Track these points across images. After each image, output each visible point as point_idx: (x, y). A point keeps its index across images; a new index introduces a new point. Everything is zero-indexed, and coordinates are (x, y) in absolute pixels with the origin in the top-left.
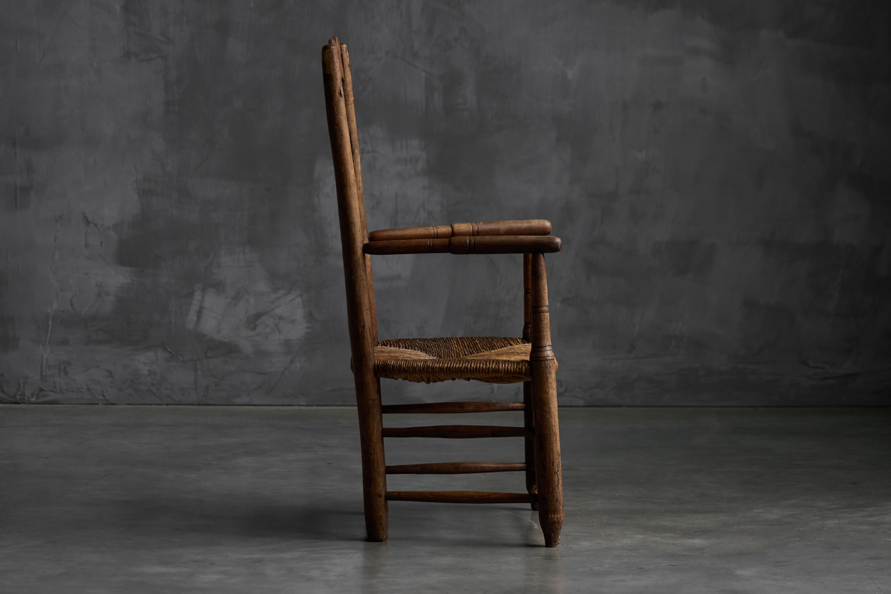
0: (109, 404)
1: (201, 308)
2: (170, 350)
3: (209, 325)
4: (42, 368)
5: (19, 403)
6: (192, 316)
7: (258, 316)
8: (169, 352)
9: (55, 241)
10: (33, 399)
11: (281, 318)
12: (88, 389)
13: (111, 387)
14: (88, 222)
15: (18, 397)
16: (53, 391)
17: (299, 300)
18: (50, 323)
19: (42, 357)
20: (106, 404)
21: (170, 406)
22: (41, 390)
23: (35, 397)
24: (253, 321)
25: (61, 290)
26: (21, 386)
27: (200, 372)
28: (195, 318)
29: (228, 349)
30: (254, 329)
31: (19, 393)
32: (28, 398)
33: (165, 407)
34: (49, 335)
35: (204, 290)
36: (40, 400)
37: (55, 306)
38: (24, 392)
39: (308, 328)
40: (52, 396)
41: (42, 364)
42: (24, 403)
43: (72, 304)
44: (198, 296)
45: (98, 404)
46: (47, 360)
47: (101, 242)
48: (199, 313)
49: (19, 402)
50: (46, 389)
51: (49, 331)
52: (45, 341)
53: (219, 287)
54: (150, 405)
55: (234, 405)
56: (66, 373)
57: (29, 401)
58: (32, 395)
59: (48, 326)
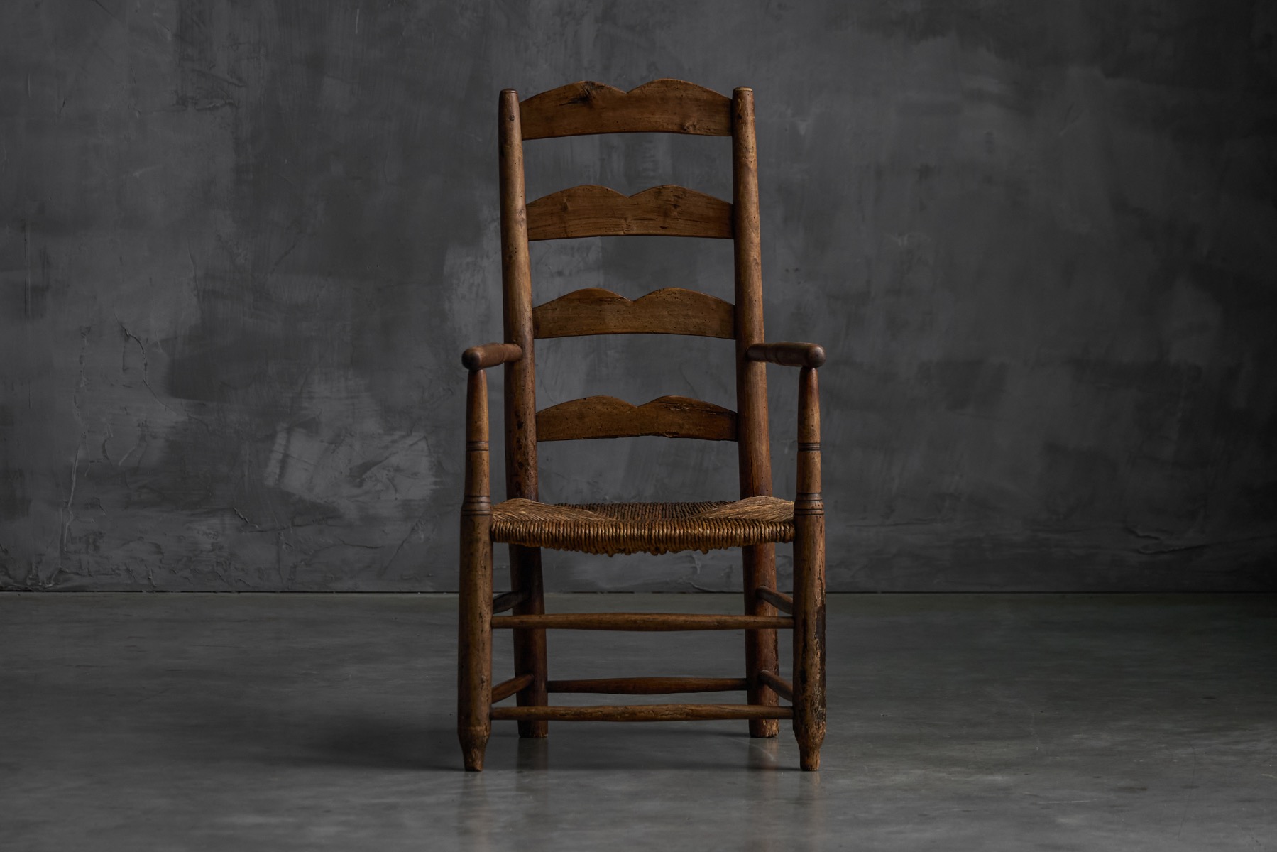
0: (157, 592)
1: (286, 456)
2: (241, 516)
3: (296, 481)
4: (62, 541)
5: (30, 591)
6: (273, 468)
7: (366, 467)
8: (242, 518)
9: (81, 363)
10: (50, 585)
11: (398, 469)
12: (128, 570)
13: (160, 567)
14: (127, 337)
15: (29, 583)
16: (77, 574)
17: (423, 444)
18: (74, 478)
19: (63, 526)
20: (153, 592)
21: (241, 594)
22: (61, 572)
23: (53, 583)
24: (359, 474)
25: (89, 432)
26: (34, 567)
27: (284, 546)
28: (278, 471)
29: (324, 514)
30: (360, 485)
31: (31, 577)
32: (43, 583)
33: (236, 594)
34: (72, 494)
35: (289, 431)
36: (59, 587)
37: (81, 454)
38: (37, 575)
39: (435, 483)
40: (77, 581)
41: (62, 536)
42: (37, 590)
43: (104, 451)
44: (281, 439)
45: (141, 592)
46: (69, 529)
47: (146, 365)
48: (284, 464)
49: (30, 589)
50: (67, 570)
51: (73, 489)
52: (67, 503)
53: (311, 426)
54: (214, 592)
55: (332, 592)
56: (97, 548)
57: (45, 588)
58: (49, 579)
59: (71, 482)
